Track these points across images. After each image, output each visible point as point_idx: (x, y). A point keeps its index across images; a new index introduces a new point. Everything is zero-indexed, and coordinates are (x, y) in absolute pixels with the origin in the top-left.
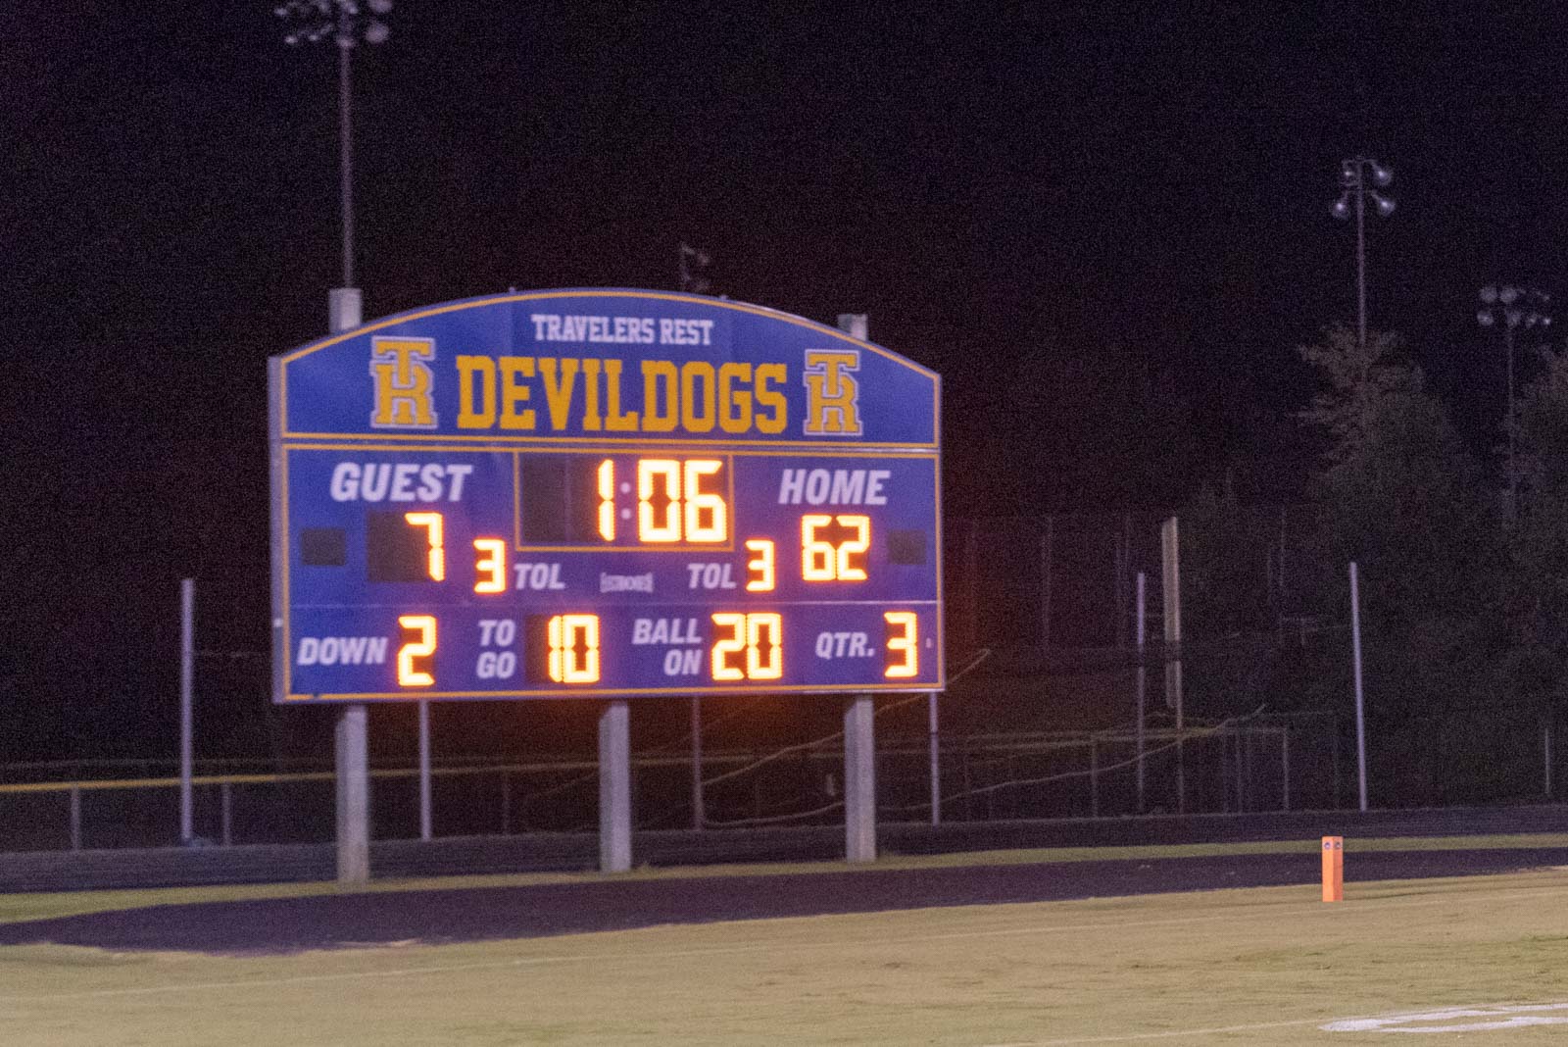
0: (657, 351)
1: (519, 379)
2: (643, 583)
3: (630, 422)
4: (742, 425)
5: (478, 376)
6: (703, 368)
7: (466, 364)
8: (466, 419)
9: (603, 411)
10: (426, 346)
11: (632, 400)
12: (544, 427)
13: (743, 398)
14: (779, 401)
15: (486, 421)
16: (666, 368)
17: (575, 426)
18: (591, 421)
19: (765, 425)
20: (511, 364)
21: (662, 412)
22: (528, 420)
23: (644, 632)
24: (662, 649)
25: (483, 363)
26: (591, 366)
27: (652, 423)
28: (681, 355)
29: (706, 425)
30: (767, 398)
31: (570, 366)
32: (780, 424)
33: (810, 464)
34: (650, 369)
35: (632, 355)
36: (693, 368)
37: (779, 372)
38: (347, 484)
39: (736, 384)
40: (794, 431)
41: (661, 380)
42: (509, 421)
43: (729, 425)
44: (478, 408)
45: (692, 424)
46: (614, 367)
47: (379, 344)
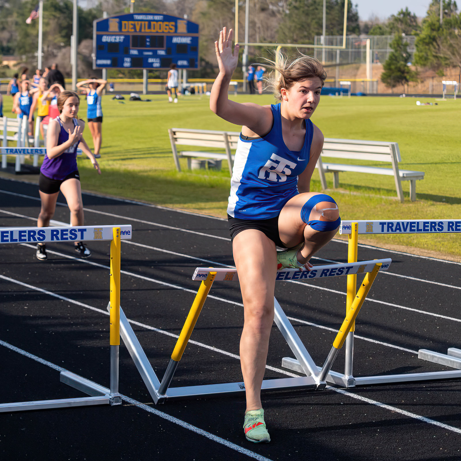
0: (154, 21)
1: (132, 24)
2: (150, 53)
3: (149, 30)
4: (167, 31)
5: (125, 24)
6: (161, 23)
7: (124, 22)
8: (123, 30)
9: (145, 29)
10: (117, 20)
11: (149, 27)
12: (136, 31)
13: (167, 27)
14: (173, 28)
15: (126, 30)
16: (155, 23)
17: (140, 30)
18: (143, 30)
19: (171, 31)
20: (131, 22)
21: (154, 29)
22: (133, 30)
23: (150, 60)
24: (152, 63)
25: (126, 22)
26: (143, 23)
27: (153, 30)
28: (157, 21)
29: (161, 31)
30: (171, 27)
31: (140, 23)
32: (174, 30)
33: (177, 36)
34: (152, 23)
35: (149, 21)
36: (159, 23)
37: (173, 23)
38: (105, 39)
39: (166, 25)
40: (176, 31)
41: (154, 25)
42: (130, 30)
43: (165, 31)
44: (125, 28)
45: (159, 31)
46: (147, 23)
47: (111, 20)
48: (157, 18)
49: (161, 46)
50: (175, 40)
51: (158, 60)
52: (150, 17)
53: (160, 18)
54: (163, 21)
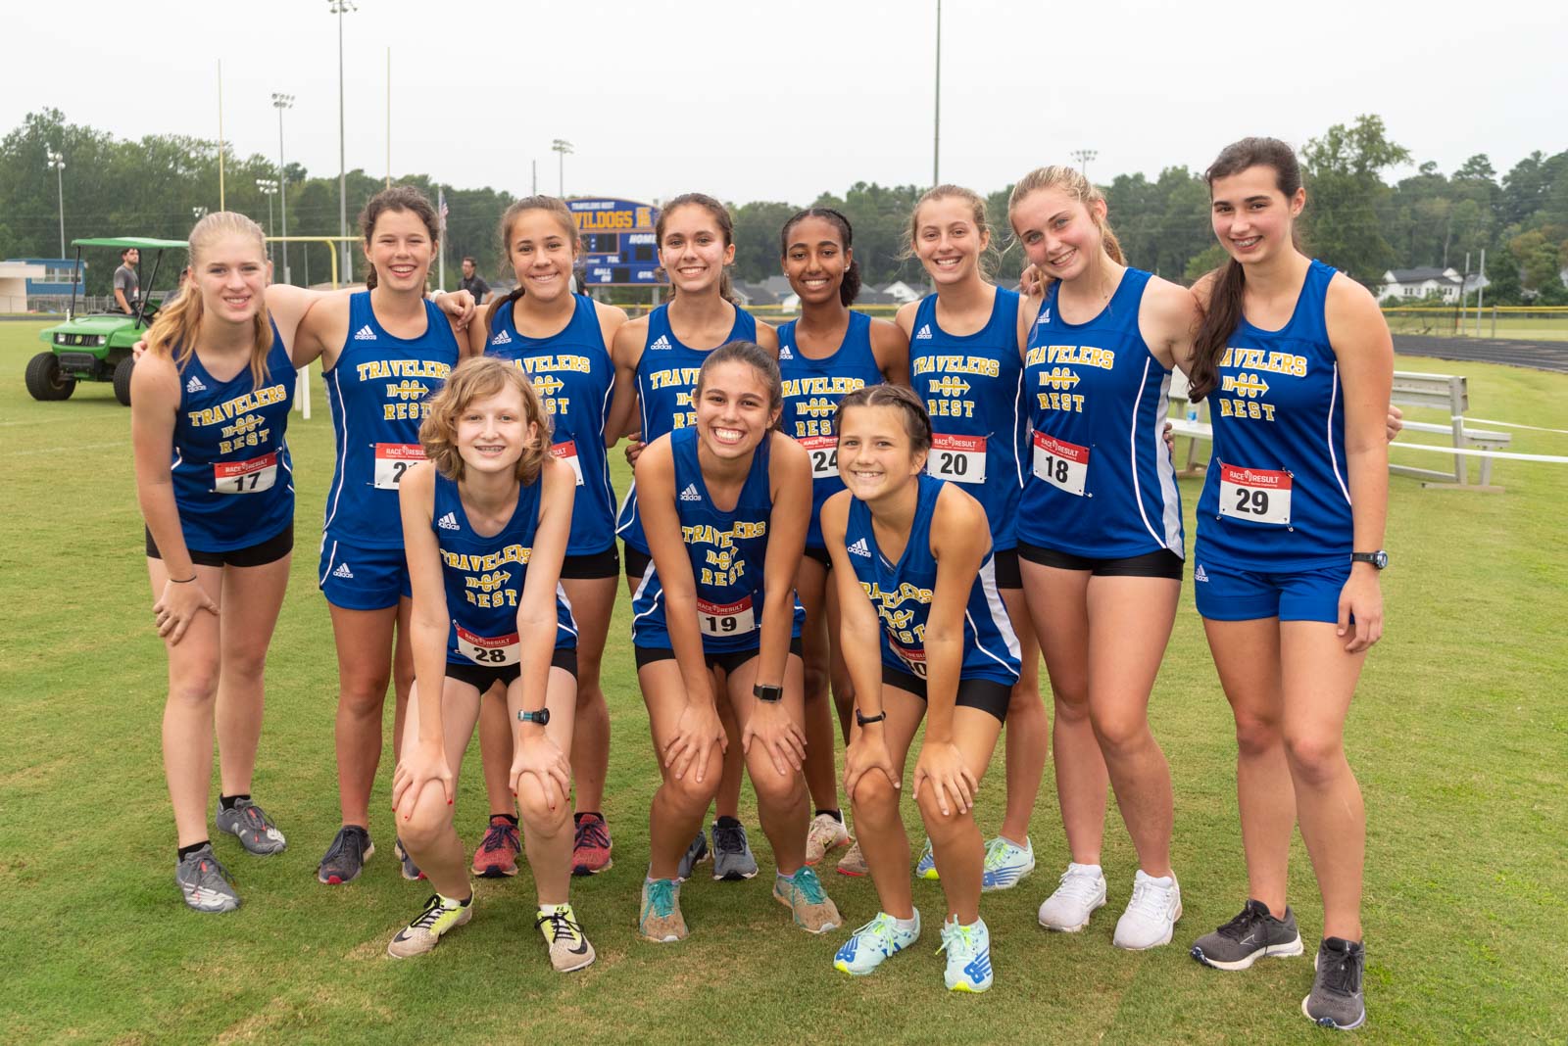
0: (601, 210)
2: (597, 261)
3: (594, 226)
4: (620, 226)
6: (612, 214)
9: (588, 223)
11: (595, 220)
13: (621, 220)
14: (630, 220)
16: (602, 214)
18: (585, 226)
19: (627, 225)
21: (602, 223)
23: (597, 272)
24: (600, 277)
26: (585, 214)
27: (599, 226)
28: (606, 211)
29: (612, 226)
30: (627, 219)
31: (580, 214)
32: (631, 224)
33: (638, 234)
34: (599, 214)
35: (595, 211)
36: (609, 214)
37: (630, 213)
39: (620, 217)
40: (634, 226)
41: (602, 217)
43: (618, 225)
45: (609, 226)
46: (591, 214)
48: (605, 206)
49: (612, 249)
50: (634, 240)
51: (609, 272)
52: (595, 206)
53: (611, 205)
54: (615, 210)
